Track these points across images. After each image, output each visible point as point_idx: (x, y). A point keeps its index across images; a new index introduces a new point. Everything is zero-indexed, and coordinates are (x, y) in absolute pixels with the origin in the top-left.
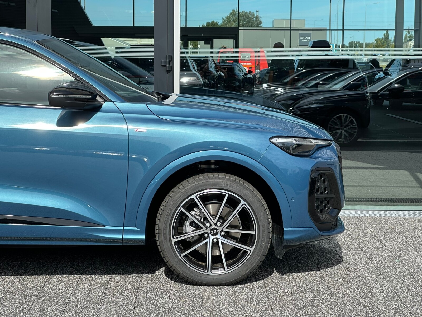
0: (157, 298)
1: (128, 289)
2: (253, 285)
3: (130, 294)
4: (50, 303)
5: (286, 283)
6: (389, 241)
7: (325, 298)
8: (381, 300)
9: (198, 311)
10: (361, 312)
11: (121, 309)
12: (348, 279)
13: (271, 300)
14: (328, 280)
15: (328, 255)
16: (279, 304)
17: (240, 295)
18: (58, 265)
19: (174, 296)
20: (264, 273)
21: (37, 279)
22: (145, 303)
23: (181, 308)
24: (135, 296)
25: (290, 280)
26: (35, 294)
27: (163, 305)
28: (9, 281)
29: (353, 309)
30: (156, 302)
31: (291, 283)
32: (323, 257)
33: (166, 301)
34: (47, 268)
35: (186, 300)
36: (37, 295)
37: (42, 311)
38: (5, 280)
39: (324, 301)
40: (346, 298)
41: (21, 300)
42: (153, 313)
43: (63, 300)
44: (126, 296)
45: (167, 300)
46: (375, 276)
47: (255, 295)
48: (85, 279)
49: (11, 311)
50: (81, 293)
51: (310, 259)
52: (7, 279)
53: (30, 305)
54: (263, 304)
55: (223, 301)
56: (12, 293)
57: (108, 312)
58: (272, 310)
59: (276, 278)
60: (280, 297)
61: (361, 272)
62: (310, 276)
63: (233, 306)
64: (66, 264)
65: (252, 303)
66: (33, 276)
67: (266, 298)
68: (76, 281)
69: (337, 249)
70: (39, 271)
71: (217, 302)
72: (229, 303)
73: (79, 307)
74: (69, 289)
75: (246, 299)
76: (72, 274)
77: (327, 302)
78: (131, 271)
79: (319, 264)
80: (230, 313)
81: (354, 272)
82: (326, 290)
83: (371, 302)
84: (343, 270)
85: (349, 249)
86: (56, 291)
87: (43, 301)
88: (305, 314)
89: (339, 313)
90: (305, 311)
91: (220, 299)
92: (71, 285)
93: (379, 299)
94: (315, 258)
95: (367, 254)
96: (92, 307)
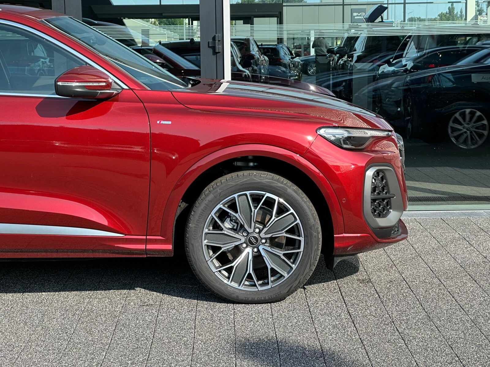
0: (219, 315)
1: (185, 305)
3: (188, 311)
4: (97, 322)
5: (367, 295)
6: (482, 244)
7: (414, 312)
10: (459, 326)
11: (179, 328)
12: (439, 290)
13: (352, 314)
14: (416, 291)
15: (413, 262)
16: (361, 319)
17: (316, 310)
18: (101, 279)
19: (239, 313)
21: (79, 295)
22: (207, 320)
23: (249, 326)
24: (194, 313)
25: (372, 291)
26: (79, 312)
27: (228, 323)
28: (46, 299)
29: (449, 323)
30: (219, 320)
31: (374, 295)
32: (406, 265)
33: (230, 318)
34: (88, 283)
35: (254, 316)
36: (81, 313)
37: (89, 331)
38: (42, 298)
39: (414, 316)
40: (440, 311)
41: (63, 319)
42: (217, 331)
43: (112, 319)
44: (183, 313)
45: (233, 316)
46: (470, 285)
47: (333, 310)
48: (134, 294)
49: (53, 332)
50: (131, 311)
51: (392, 267)
52: (44, 296)
53: (75, 325)
54: (344, 320)
55: (296, 317)
56: (52, 312)
57: (165, 331)
58: (354, 326)
59: (355, 289)
60: (363, 312)
61: (454, 281)
62: (394, 287)
63: (309, 323)
64: (110, 278)
65: (330, 318)
66: (74, 292)
67: (347, 313)
68: (125, 297)
69: (422, 256)
70: (81, 286)
71: (290, 318)
72: (304, 319)
73: (131, 327)
74: (117, 306)
75: (323, 314)
76: (118, 289)
77: (417, 316)
78: (185, 284)
79: (403, 273)
80: (306, 331)
81: (445, 281)
82: (415, 302)
83: (469, 315)
84: (432, 279)
85: (437, 255)
86: (103, 309)
87: (89, 320)
88: (394, 330)
89: (433, 328)
90: (394, 327)
91: (293, 314)
92: (119, 301)
93: (479, 312)
94: (398, 266)
95: (458, 261)
96: (146, 326)
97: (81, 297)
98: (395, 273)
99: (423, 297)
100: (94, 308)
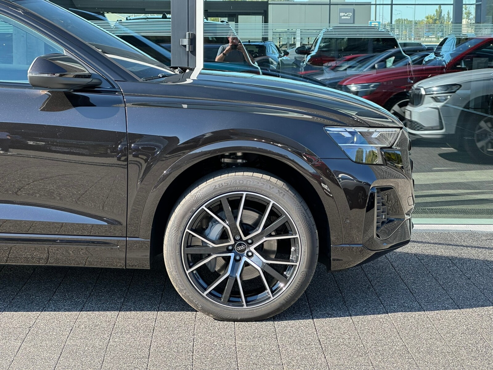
0: (178, 341)
1: (141, 329)
2: (300, 323)
3: (144, 336)
4: (41, 348)
6: (466, 263)
7: (391, 341)
8: (463, 344)
9: (231, 360)
10: (439, 359)
11: (132, 357)
13: (323, 343)
15: (392, 283)
16: (333, 349)
17: (284, 338)
18: (53, 296)
19: (199, 339)
20: (313, 307)
21: (25, 316)
22: (163, 347)
23: (209, 355)
24: (150, 339)
26: (23, 336)
27: (186, 351)
29: (428, 355)
30: (177, 347)
31: (348, 320)
32: (384, 286)
34: (37, 301)
35: (216, 343)
36: (25, 337)
37: (31, 359)
39: (391, 346)
40: (419, 341)
41: (4, 344)
42: (173, 361)
43: (58, 344)
44: (138, 338)
45: (191, 344)
47: (302, 337)
48: (86, 315)
50: (81, 335)
51: (369, 288)
53: (16, 351)
54: (314, 350)
55: (262, 345)
57: (116, 360)
58: (325, 358)
59: (328, 313)
60: (335, 340)
61: (435, 306)
62: (370, 311)
63: (276, 353)
64: (62, 296)
65: (299, 348)
66: (20, 312)
67: (317, 341)
68: (75, 319)
69: (401, 276)
70: (28, 305)
71: (255, 347)
72: (270, 348)
73: (78, 354)
74: (66, 329)
75: (291, 342)
76: (69, 309)
77: (394, 346)
78: (144, 304)
79: (380, 295)
80: (272, 362)
81: (425, 306)
82: (392, 330)
83: (451, 346)
84: (411, 303)
85: (417, 274)
86: (50, 332)
87: (32, 346)
88: (368, 363)
90: (368, 359)
91: (258, 342)
92: (68, 323)
94: (375, 287)
95: (440, 282)
96: (95, 353)
97: (27, 318)
98: (373, 295)
99: (402, 324)
100: (40, 330)
